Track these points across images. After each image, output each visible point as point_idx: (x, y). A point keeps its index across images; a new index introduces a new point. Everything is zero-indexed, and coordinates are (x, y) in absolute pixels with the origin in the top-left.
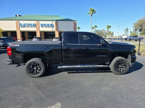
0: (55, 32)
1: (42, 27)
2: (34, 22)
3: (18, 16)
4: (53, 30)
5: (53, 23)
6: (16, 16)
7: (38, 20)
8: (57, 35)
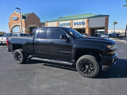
0: (85, 29)
1: (75, 25)
2: (69, 22)
3: (61, 18)
4: (83, 27)
5: (84, 20)
6: (60, 18)
7: (72, 20)
8: (87, 31)
